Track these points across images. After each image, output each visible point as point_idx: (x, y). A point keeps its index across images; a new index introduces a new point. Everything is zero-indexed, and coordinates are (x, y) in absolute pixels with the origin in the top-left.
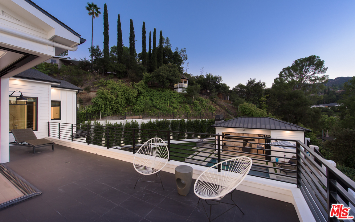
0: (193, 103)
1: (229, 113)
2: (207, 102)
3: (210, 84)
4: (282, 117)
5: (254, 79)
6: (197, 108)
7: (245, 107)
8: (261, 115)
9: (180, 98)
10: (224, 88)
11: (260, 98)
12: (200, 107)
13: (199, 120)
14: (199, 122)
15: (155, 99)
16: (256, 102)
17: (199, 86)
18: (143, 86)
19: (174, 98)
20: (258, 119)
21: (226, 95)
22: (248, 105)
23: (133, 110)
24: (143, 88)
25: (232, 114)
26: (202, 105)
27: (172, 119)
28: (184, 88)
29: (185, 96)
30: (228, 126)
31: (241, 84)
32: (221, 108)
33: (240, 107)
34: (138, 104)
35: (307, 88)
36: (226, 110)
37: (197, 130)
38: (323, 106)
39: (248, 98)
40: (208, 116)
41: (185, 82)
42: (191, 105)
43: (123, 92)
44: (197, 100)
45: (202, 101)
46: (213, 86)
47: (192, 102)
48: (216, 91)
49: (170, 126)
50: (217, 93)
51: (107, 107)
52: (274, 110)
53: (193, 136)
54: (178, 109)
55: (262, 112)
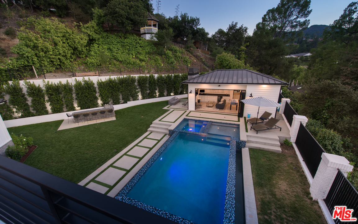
0: (165, 54)
1: (206, 66)
2: (182, 53)
3: (185, 29)
4: (258, 69)
5: (236, 23)
6: (169, 60)
7: (223, 57)
8: (239, 67)
9: (149, 47)
10: (202, 34)
11: (240, 48)
12: (173, 59)
13: (172, 76)
14: (171, 78)
15: (115, 48)
16: (235, 52)
17: (171, 30)
18: (95, 30)
19: (140, 47)
20: (236, 72)
21: (204, 44)
22: (227, 55)
23: (86, 63)
24: (96, 32)
25: (208, 67)
26: (176, 56)
27: (138, 75)
28: (153, 33)
29: (155, 44)
30: (202, 82)
31: (221, 30)
32: (198, 59)
33: (218, 58)
34: (92, 56)
35: (286, 35)
36: (203, 62)
37: (169, 87)
38: (294, 56)
39: (227, 48)
40: (182, 70)
41: (155, 26)
42: (163, 56)
43: (63, 36)
44: (169, 50)
45: (176, 51)
46: (189, 31)
47: (163, 53)
48: (192, 39)
49: (136, 84)
50: (193, 41)
51: (42, 60)
52: (252, 61)
53: (165, 94)
54: (147, 61)
55: (240, 63)
